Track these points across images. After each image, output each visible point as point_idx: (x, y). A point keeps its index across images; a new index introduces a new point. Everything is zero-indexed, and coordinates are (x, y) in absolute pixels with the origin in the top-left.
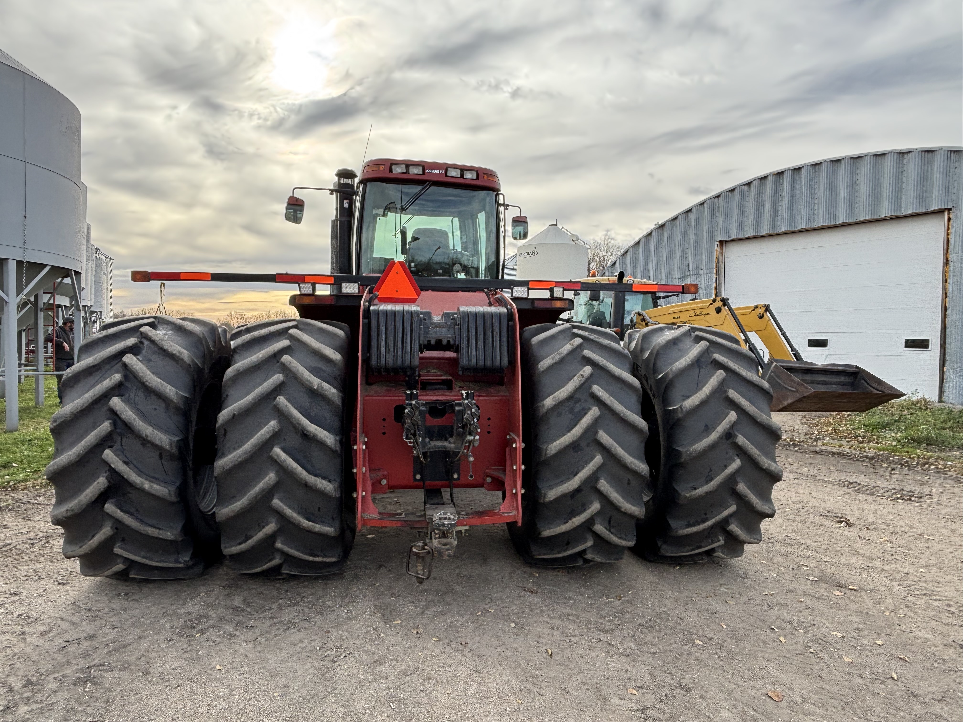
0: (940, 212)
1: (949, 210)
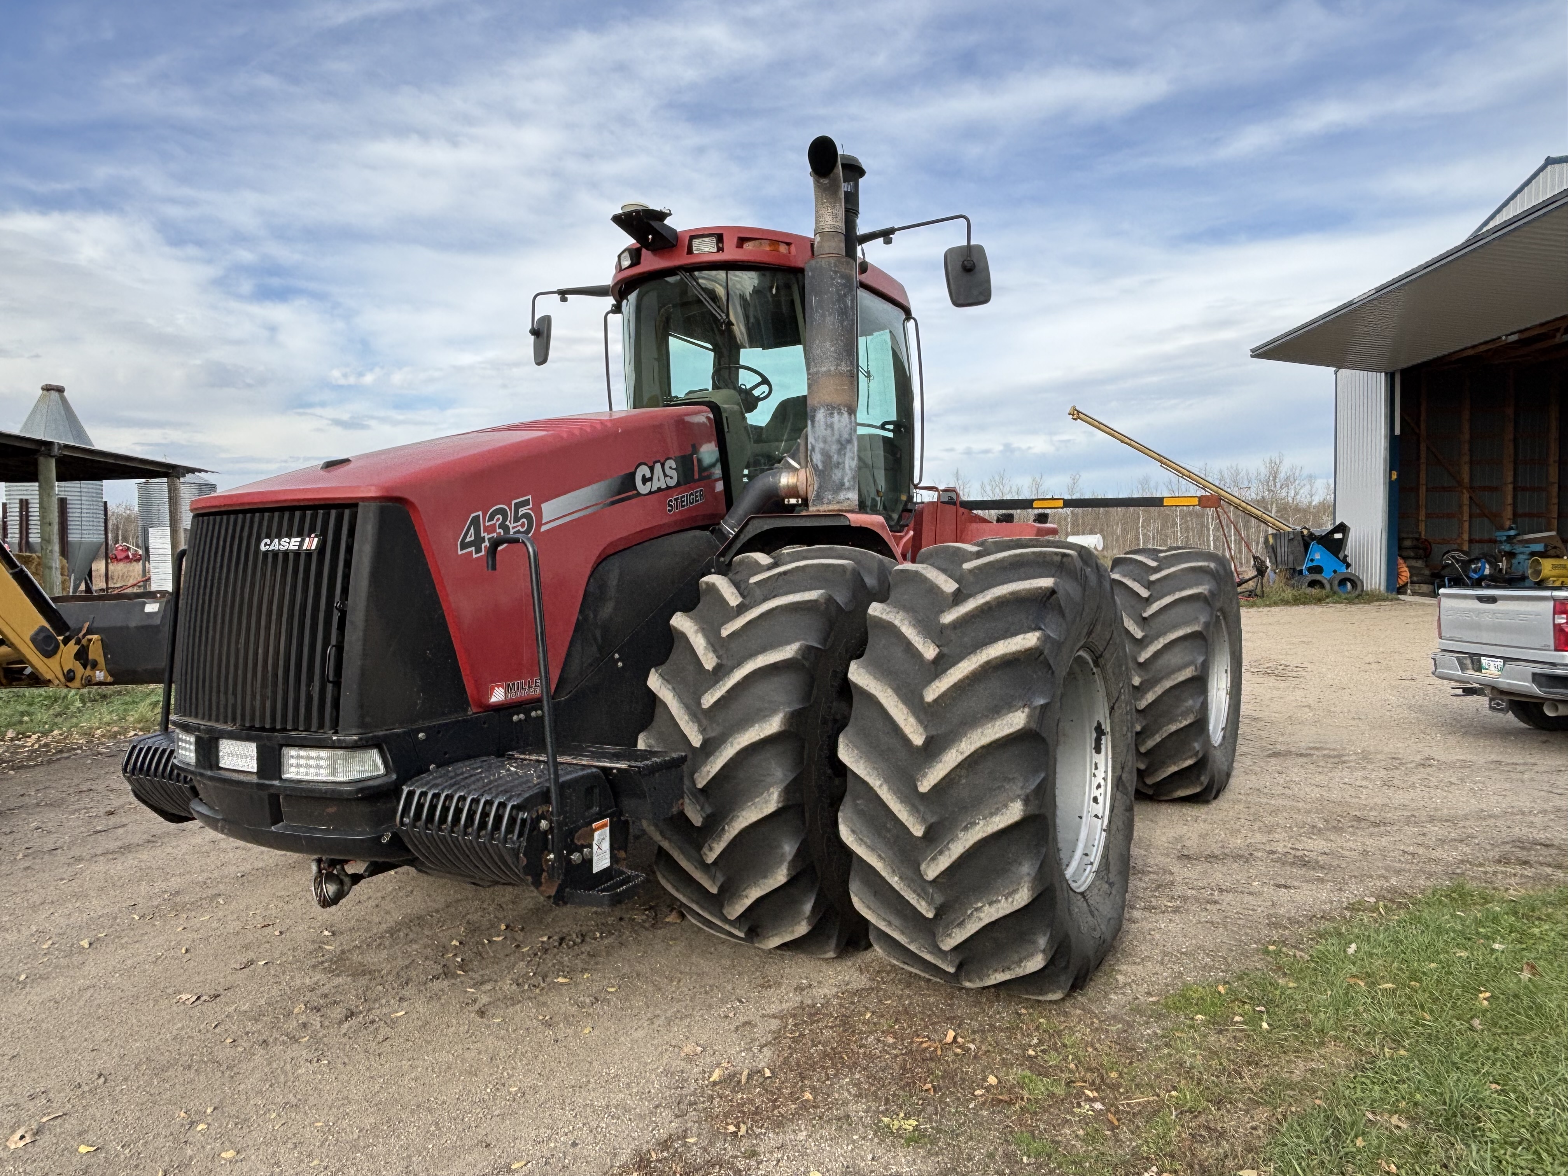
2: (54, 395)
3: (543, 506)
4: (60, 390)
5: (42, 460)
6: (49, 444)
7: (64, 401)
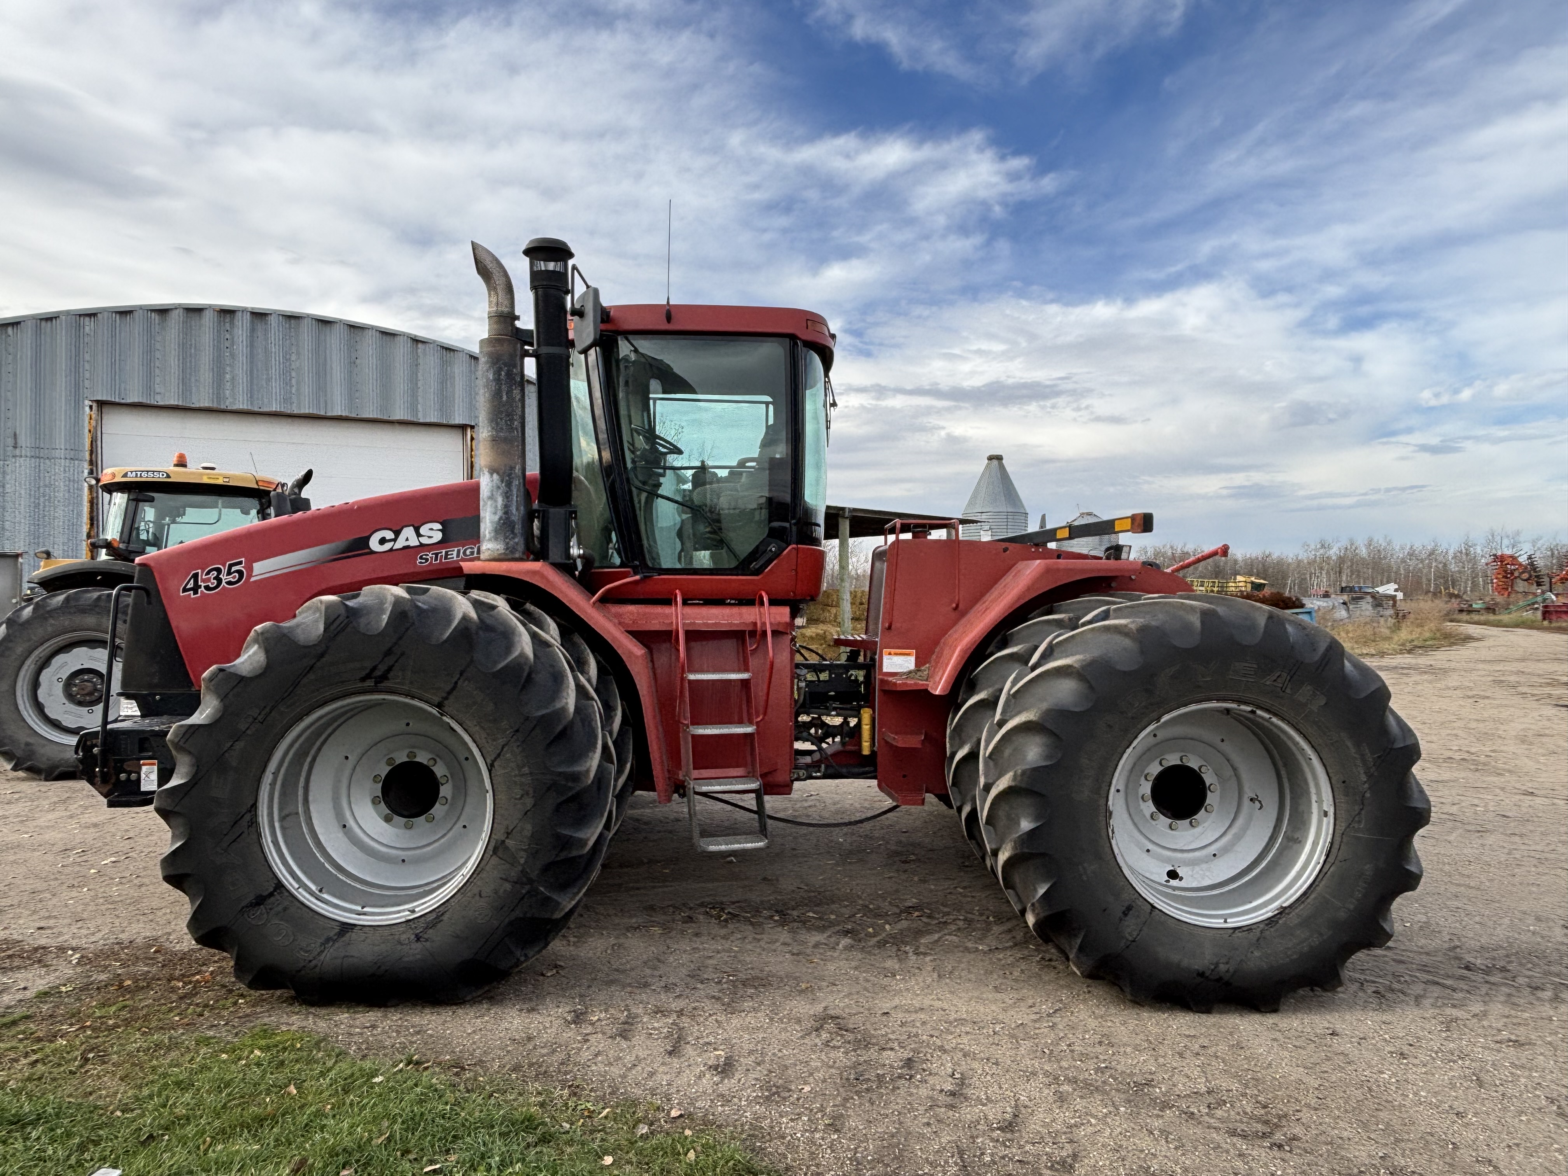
0: (463, 428)
1: (472, 427)
2: (995, 462)
3: (255, 565)
4: (999, 458)
5: (840, 520)
6: (843, 509)
7: (1002, 468)
